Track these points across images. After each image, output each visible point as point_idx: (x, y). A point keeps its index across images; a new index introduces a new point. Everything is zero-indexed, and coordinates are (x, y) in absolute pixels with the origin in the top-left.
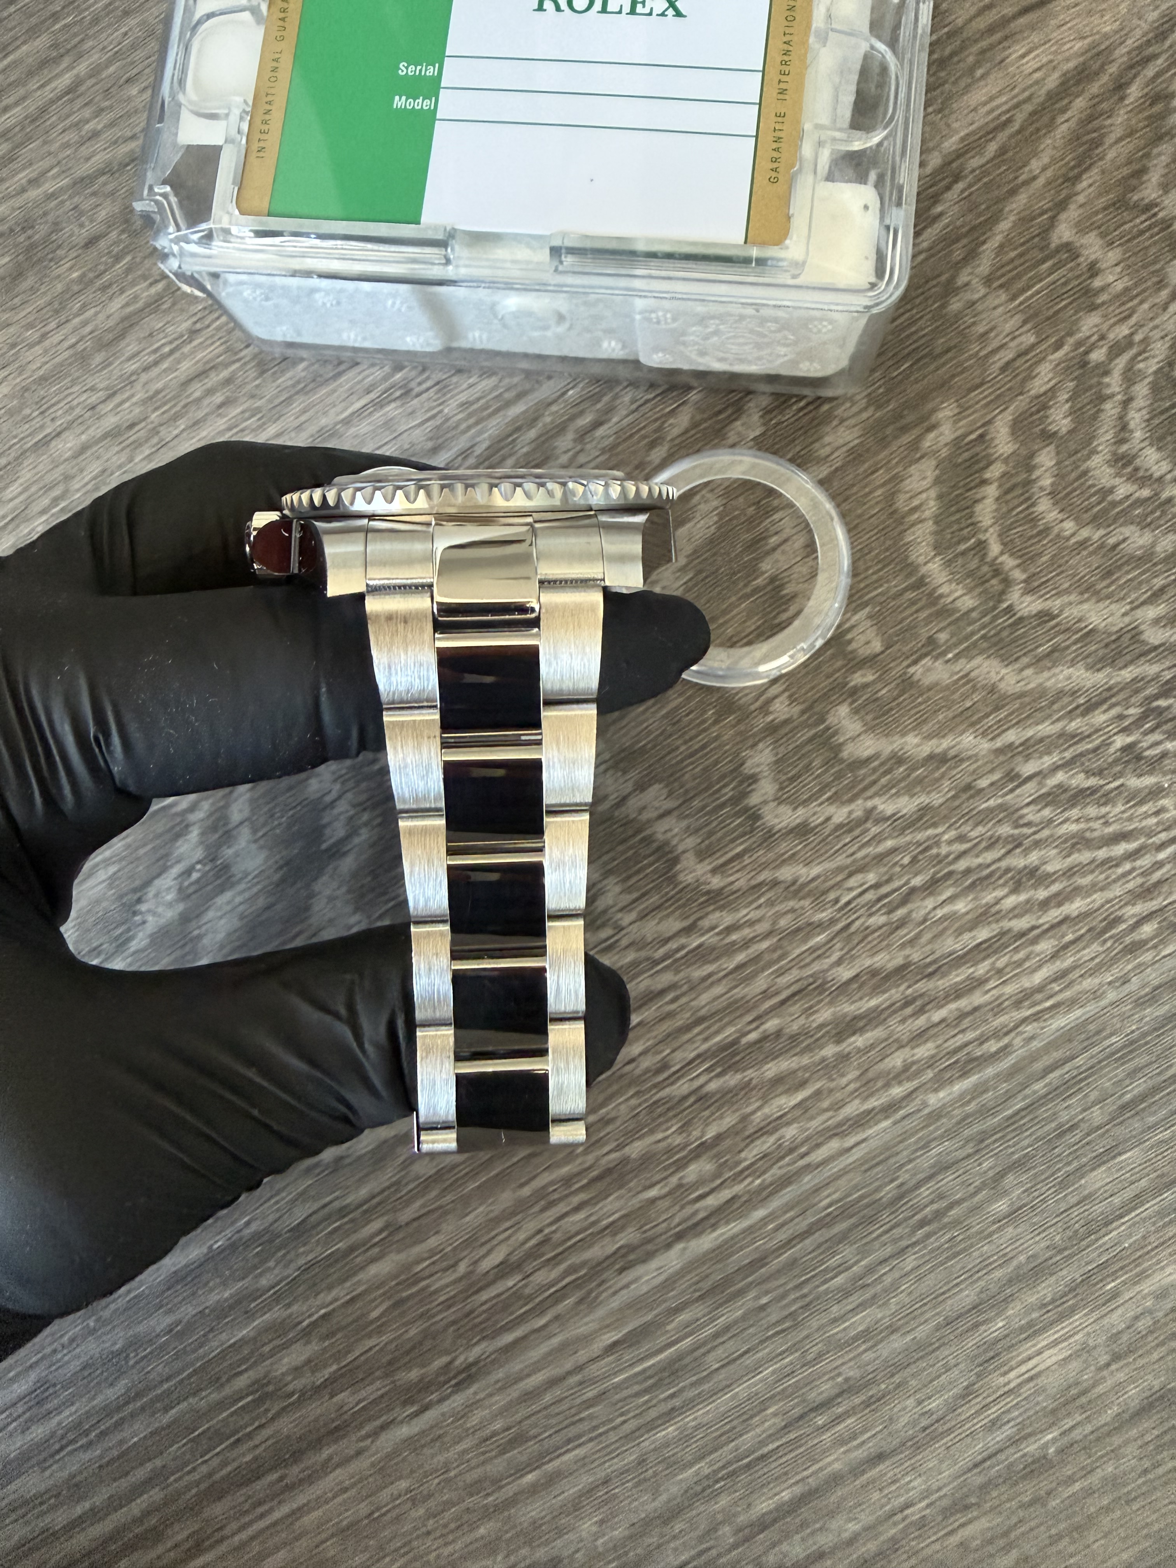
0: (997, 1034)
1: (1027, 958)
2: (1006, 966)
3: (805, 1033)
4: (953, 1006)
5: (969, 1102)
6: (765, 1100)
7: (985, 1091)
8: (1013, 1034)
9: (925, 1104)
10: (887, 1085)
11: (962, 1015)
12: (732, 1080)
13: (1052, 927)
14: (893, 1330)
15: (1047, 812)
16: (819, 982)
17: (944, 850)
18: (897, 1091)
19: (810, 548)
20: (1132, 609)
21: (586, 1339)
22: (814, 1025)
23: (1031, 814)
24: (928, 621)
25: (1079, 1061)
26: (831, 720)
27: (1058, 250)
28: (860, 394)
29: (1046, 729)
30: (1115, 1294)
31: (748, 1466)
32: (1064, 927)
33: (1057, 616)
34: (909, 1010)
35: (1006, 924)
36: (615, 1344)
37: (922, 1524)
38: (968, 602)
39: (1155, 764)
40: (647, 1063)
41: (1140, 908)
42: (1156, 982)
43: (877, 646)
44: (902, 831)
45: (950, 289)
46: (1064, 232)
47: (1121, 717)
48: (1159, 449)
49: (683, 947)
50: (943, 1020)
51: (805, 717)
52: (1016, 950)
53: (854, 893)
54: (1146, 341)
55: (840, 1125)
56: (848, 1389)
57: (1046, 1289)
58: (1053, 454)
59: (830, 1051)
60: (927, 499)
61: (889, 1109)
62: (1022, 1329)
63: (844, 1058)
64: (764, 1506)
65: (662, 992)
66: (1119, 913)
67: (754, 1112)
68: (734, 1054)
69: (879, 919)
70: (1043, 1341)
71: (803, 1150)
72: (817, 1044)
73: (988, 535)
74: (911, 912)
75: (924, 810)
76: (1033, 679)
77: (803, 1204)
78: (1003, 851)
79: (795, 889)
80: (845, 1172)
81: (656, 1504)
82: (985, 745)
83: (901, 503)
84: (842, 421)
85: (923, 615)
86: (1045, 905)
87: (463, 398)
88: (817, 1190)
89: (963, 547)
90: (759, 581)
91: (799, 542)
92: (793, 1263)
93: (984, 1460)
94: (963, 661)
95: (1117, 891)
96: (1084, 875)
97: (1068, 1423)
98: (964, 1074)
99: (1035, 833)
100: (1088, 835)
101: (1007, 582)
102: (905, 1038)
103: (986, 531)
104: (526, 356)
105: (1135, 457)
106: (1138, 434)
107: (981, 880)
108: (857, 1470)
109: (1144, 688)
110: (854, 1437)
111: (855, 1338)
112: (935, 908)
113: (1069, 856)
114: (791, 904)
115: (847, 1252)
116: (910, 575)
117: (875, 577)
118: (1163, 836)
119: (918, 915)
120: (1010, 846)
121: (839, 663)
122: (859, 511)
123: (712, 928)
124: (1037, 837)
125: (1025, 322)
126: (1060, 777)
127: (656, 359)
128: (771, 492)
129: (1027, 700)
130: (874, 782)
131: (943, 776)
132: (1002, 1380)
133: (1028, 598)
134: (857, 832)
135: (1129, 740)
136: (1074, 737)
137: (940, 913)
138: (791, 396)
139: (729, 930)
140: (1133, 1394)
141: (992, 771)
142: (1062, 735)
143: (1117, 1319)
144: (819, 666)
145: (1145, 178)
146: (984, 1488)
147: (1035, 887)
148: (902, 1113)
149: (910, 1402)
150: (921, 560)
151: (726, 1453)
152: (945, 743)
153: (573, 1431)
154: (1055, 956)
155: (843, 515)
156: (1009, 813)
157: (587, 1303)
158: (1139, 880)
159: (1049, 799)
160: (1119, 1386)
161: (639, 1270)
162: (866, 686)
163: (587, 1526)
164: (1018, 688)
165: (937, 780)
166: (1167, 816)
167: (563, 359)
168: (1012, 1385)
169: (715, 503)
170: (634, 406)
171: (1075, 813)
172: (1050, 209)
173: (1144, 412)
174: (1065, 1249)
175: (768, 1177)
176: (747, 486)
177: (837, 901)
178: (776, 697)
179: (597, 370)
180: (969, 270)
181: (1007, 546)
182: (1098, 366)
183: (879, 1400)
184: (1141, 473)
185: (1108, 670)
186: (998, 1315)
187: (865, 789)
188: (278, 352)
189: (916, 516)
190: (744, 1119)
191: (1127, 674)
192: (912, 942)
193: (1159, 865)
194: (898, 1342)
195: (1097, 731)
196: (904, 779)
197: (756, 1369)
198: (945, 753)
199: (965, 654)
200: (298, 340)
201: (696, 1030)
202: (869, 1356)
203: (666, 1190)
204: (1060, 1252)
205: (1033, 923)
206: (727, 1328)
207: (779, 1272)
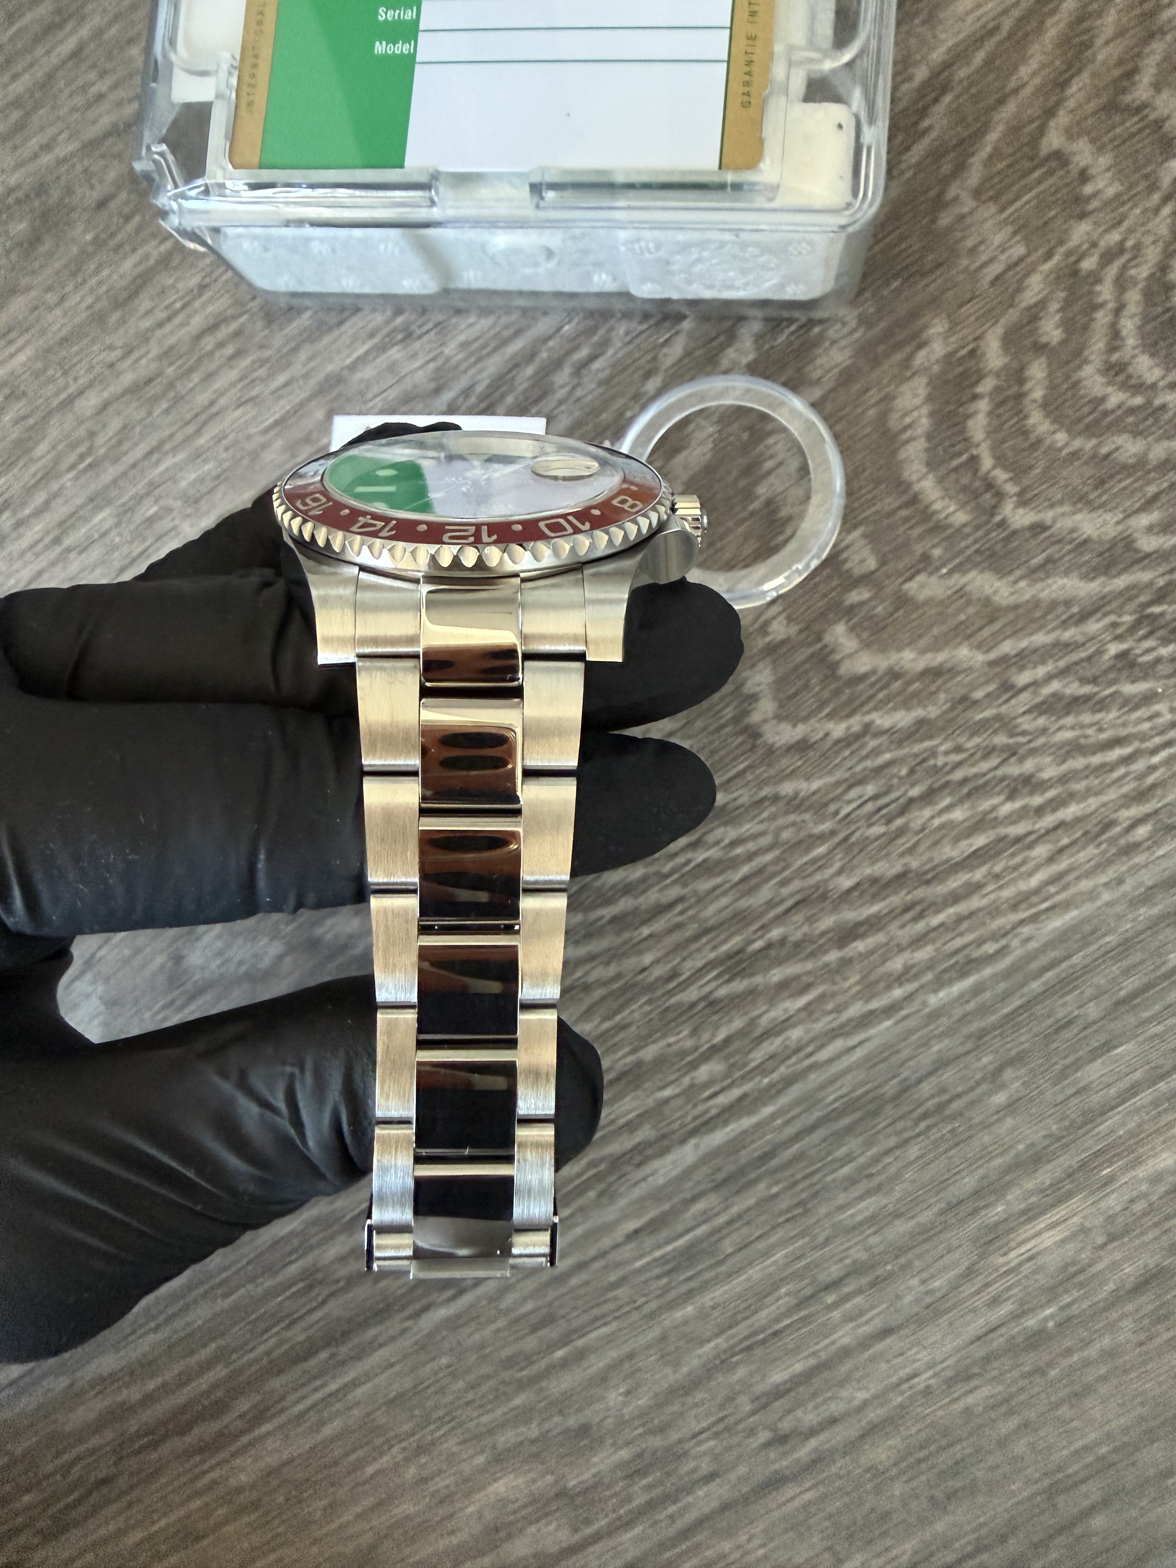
0: (994, 937)
1: (1024, 862)
2: (1004, 870)
3: (807, 939)
4: (951, 910)
5: (968, 1001)
6: (772, 1002)
7: (984, 990)
8: (1010, 936)
9: (924, 1004)
10: (889, 988)
11: (960, 919)
12: (739, 986)
13: (1048, 832)
14: (897, 1215)
15: (1042, 721)
16: (821, 891)
17: (940, 761)
18: (898, 993)
19: (804, 470)
20: (1125, 518)
21: (609, 1228)
22: (817, 932)
23: (1026, 723)
24: (921, 538)
25: (1075, 959)
26: (828, 638)
27: (1048, 158)
28: (851, 316)
29: (1041, 639)
30: (1111, 1179)
31: (763, 1342)
32: (1060, 832)
33: (1049, 528)
34: (908, 916)
35: (1003, 831)
36: (637, 1232)
37: (927, 1391)
38: (961, 517)
39: (1148, 671)
40: (658, 972)
41: (1135, 811)
42: (1150, 883)
43: (872, 563)
44: (900, 744)
45: (939, 203)
46: (1053, 140)
47: (1114, 625)
48: (1152, 355)
49: (688, 862)
50: (942, 925)
51: (803, 636)
52: (1013, 855)
53: (854, 805)
54: (1138, 247)
55: (842, 1026)
56: (857, 1269)
57: (1045, 1176)
58: (1044, 365)
59: (832, 956)
60: (920, 417)
61: (889, 1010)
62: (1023, 1212)
63: (846, 963)
64: (778, 1376)
65: (671, 906)
66: (1114, 816)
67: (760, 1016)
68: (741, 961)
69: (878, 830)
70: (1042, 1223)
71: (809, 1049)
72: (821, 950)
73: (979, 450)
74: (908, 823)
75: (921, 723)
76: (1027, 591)
77: (809, 1101)
78: (998, 760)
79: (796, 804)
80: (848, 1070)
81: (678, 1376)
82: (980, 658)
83: (894, 422)
84: (834, 342)
85: (916, 532)
86: (1040, 811)
87: (462, 338)
88: (823, 1086)
89: (955, 463)
90: (756, 505)
91: (793, 465)
92: (800, 1156)
93: (986, 1334)
94: (956, 576)
95: (1112, 795)
96: (1078, 782)
97: (1067, 1299)
98: (963, 974)
99: (1030, 742)
100: (1083, 741)
101: (1000, 496)
102: (904, 942)
103: (978, 446)
104: (521, 293)
105: (1129, 364)
106: (1131, 342)
107: (977, 789)
108: (865, 1343)
109: (1137, 596)
110: (862, 1313)
111: (861, 1224)
112: (933, 817)
113: (1063, 762)
114: (792, 817)
115: (852, 1144)
116: (904, 492)
117: (870, 496)
118: (1157, 740)
119: (916, 824)
120: (1005, 756)
121: (834, 584)
122: (852, 432)
123: (717, 843)
124: (1032, 745)
125: (1015, 233)
126: (1055, 686)
127: (646, 290)
128: (764, 417)
129: (1021, 611)
130: (871, 697)
131: (938, 690)
132: (1002, 1260)
133: (1021, 511)
134: (854, 747)
135: (1124, 646)
136: (1067, 645)
137: (937, 822)
138: (782, 320)
139: (734, 844)
140: (1130, 1271)
141: (986, 683)
142: (1056, 644)
143: (1113, 1202)
144: (816, 585)
145: (1137, 78)
146: (987, 1360)
147: (1032, 793)
148: (903, 1013)
149: (915, 1282)
150: (914, 477)
151: (742, 1329)
152: (940, 657)
153: (596, 1312)
154: (1051, 860)
155: (836, 437)
156: (1004, 723)
157: (608, 1195)
158: (1133, 785)
159: (1043, 708)
160: (1115, 1266)
161: (656, 1164)
162: (861, 604)
163: (614, 1397)
164: (1012, 600)
165: (933, 693)
166: (1160, 721)
167: (559, 295)
168: (1013, 1264)
169: (711, 430)
170: (628, 338)
171: (1069, 720)
172: (1039, 117)
173: (1136, 319)
174: (1063, 1137)
175: (775, 1076)
176: (740, 412)
177: (836, 813)
178: (774, 618)
179: (590, 304)
180: (958, 182)
181: (1000, 460)
182: (1090, 273)
183: (885, 1279)
184: (1133, 381)
185: (1102, 579)
186: (997, 1200)
187: (862, 705)
188: (283, 302)
189: (909, 433)
190: (753, 1022)
191: (1121, 582)
192: (910, 851)
193: (1153, 768)
194: (902, 1227)
195: (1093, 638)
196: (900, 693)
197: (767, 1253)
198: (941, 665)
199: (960, 568)
200: (301, 289)
201: (704, 940)
202: (874, 1240)
203: (678, 1091)
204: (1059, 1139)
205: (1030, 828)
206: (739, 1216)
207: (789, 1163)
